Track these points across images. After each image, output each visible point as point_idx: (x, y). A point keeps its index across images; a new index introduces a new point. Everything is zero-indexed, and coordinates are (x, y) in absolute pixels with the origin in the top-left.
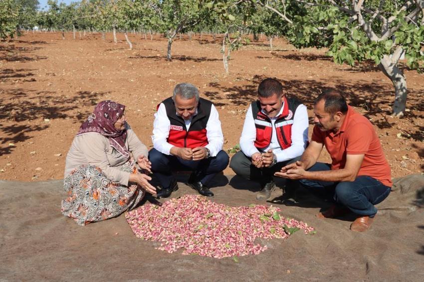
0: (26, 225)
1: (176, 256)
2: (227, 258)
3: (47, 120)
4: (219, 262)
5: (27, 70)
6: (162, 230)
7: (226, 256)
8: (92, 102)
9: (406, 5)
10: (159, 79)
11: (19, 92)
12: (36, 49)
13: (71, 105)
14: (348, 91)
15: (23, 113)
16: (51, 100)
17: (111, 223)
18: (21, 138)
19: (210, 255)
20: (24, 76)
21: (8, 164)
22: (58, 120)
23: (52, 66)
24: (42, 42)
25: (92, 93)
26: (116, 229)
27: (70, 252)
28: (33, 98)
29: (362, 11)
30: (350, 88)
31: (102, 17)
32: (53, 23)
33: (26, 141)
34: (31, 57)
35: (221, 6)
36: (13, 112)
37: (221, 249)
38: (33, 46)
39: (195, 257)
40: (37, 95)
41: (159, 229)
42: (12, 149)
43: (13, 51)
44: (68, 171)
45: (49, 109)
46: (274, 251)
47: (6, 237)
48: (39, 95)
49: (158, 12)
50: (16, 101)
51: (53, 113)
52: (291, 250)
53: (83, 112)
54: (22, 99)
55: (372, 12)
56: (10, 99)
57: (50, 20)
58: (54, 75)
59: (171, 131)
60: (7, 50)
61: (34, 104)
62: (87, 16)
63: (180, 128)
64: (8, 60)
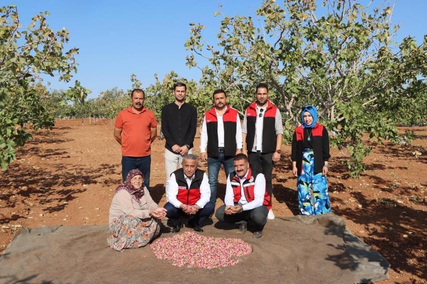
0: (88, 253)
1: (184, 268)
2: (215, 268)
3: (84, 185)
4: (210, 271)
5: (62, 149)
6: (173, 253)
7: (214, 267)
8: (112, 172)
9: (319, 105)
10: (156, 153)
11: (61, 166)
12: (65, 133)
13: (98, 174)
14: (286, 159)
15: (67, 181)
16: (83, 171)
17: (140, 251)
18: (70, 198)
19: (204, 267)
20: (61, 154)
21: (67, 216)
22: (92, 185)
23: (79, 146)
24: (68, 128)
25: (111, 165)
26: (144, 254)
27: (118, 268)
28: (72, 170)
29: (291, 108)
30: (288, 157)
31: (112, 110)
32: (75, 114)
33: (74, 200)
34: (63, 140)
35: (201, 109)
36: (60, 180)
37: (210, 263)
38: (62, 130)
39: (195, 269)
40: (73, 168)
41: (171, 253)
42: (66, 206)
43: (49, 135)
44: (111, 219)
45: (84, 177)
46: (243, 263)
47: (78, 261)
48: (75, 168)
49: (153, 106)
50: (60, 172)
51: (87, 180)
52: (254, 262)
53: (107, 179)
54: (64, 171)
55: (298, 109)
56: (56, 171)
57: (74, 112)
58: (82, 153)
59: (179, 190)
60: (45, 135)
61: (73, 174)
62: (102, 109)
63: (184, 188)
64: (48, 143)
